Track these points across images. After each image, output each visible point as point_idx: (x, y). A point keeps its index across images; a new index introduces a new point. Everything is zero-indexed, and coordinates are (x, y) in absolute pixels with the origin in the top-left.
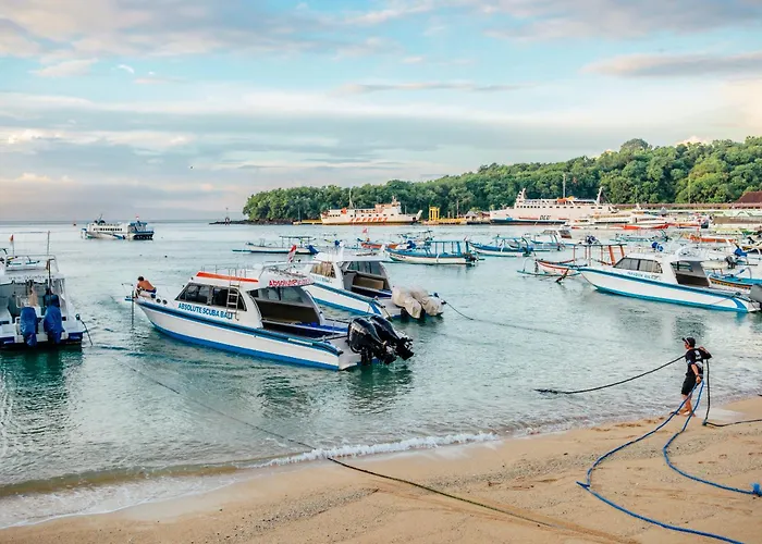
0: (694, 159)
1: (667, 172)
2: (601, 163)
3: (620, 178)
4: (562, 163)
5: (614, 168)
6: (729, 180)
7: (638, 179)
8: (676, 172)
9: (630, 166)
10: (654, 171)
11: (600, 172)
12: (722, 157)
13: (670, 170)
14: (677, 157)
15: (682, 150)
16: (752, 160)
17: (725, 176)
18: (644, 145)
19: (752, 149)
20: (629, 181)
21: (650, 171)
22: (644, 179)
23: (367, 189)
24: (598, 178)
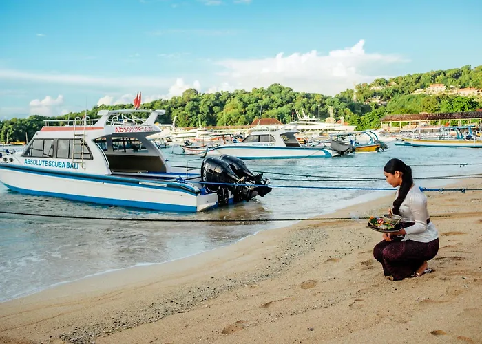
0: (225, 101)
1: (210, 108)
2: (172, 103)
3: (184, 112)
4: (148, 104)
5: (180, 106)
6: (245, 113)
7: (194, 113)
8: (216, 109)
9: (189, 105)
10: (203, 108)
11: (172, 109)
12: (241, 100)
13: (212, 107)
14: (216, 100)
15: (218, 95)
16: (256, 101)
17: (243, 110)
18: (197, 92)
19: (256, 94)
20: (189, 114)
21: (201, 108)
22: (198, 113)
23: (14, 121)
24: (171, 112)
